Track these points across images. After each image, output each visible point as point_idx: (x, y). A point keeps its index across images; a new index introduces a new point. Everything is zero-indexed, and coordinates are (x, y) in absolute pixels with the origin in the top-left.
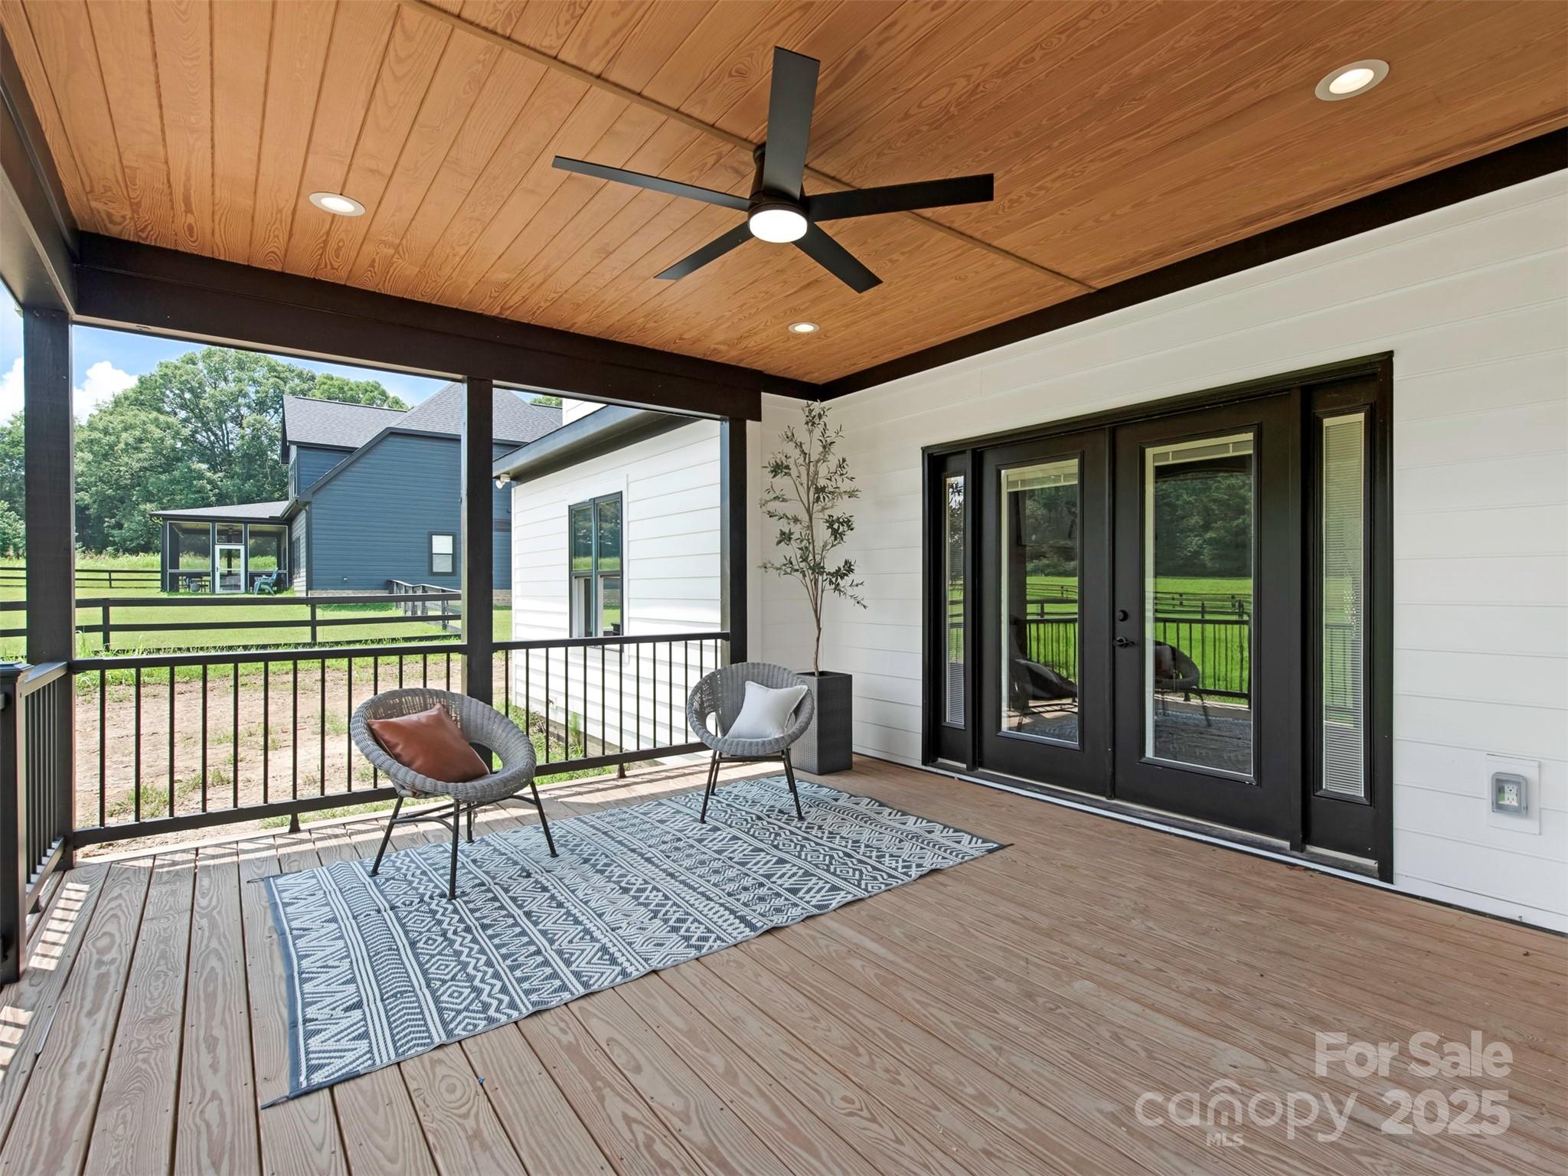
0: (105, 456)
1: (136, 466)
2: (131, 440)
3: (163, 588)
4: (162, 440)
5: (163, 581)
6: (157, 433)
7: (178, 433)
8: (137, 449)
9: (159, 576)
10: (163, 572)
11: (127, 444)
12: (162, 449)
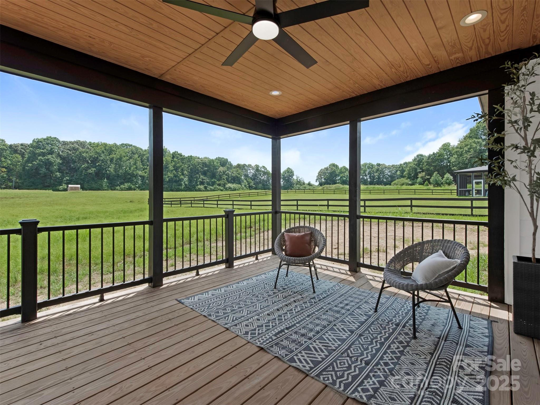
0: (461, 155)
1: (469, 157)
2: (467, 149)
3: (457, 195)
4: (476, 147)
5: (457, 192)
6: (474, 145)
7: (481, 144)
8: (470, 152)
9: (456, 191)
10: (457, 190)
11: (466, 151)
12: (476, 150)
